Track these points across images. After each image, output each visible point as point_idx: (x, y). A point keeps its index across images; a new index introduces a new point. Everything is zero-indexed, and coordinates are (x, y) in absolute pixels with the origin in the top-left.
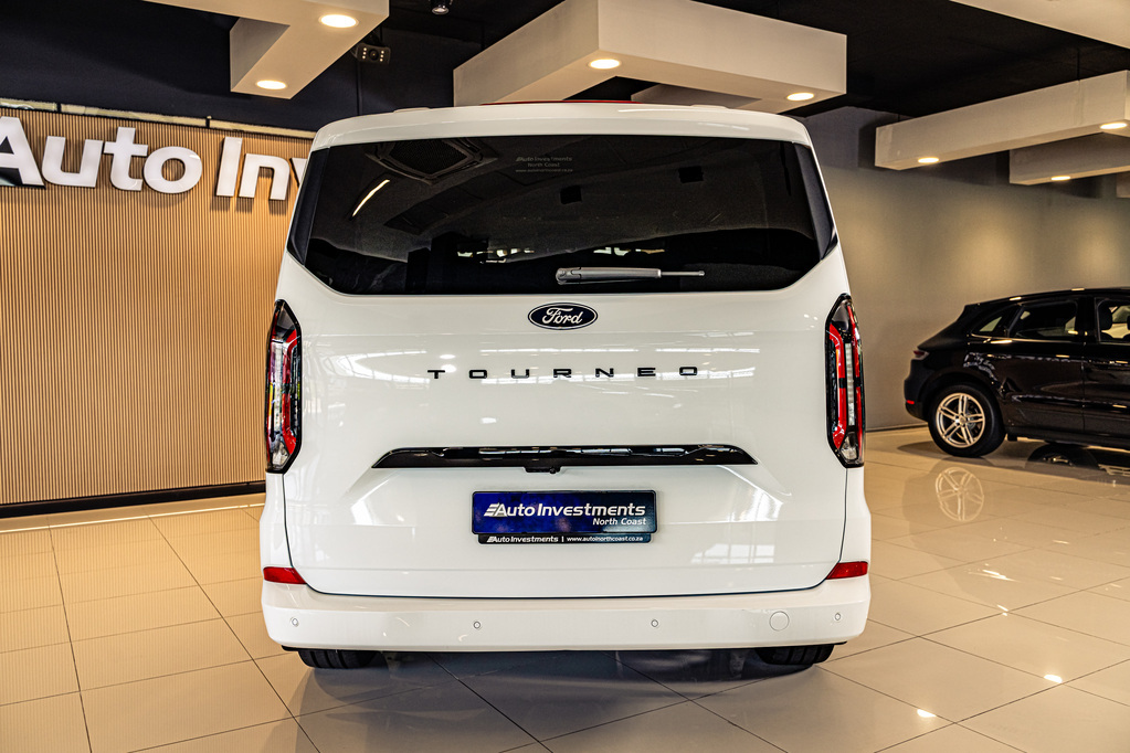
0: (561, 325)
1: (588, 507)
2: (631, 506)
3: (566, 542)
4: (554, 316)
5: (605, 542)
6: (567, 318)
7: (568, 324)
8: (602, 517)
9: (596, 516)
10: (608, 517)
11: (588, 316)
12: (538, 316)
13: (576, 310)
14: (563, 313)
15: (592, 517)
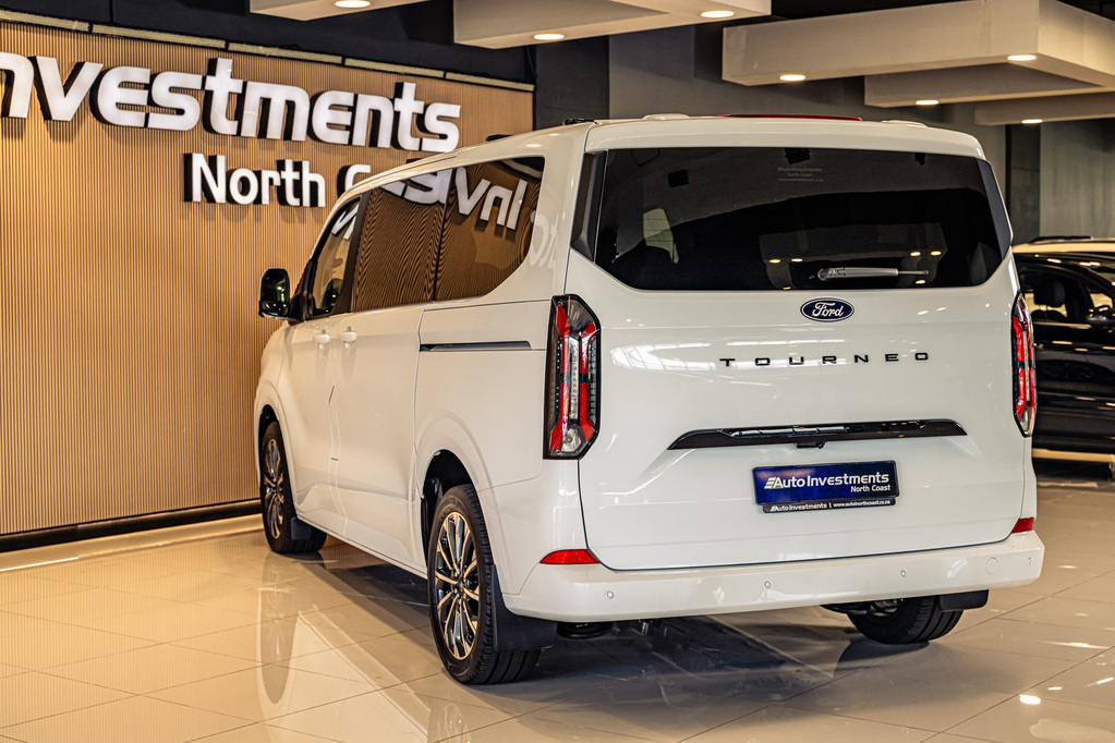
0: (827, 317)
1: (845, 477)
2: (878, 475)
3: (833, 508)
4: (822, 310)
5: (863, 506)
6: (832, 311)
7: (833, 316)
8: (857, 485)
9: (853, 485)
10: (861, 485)
11: (847, 310)
12: (808, 309)
13: (838, 305)
14: (829, 307)
15: (850, 486)
